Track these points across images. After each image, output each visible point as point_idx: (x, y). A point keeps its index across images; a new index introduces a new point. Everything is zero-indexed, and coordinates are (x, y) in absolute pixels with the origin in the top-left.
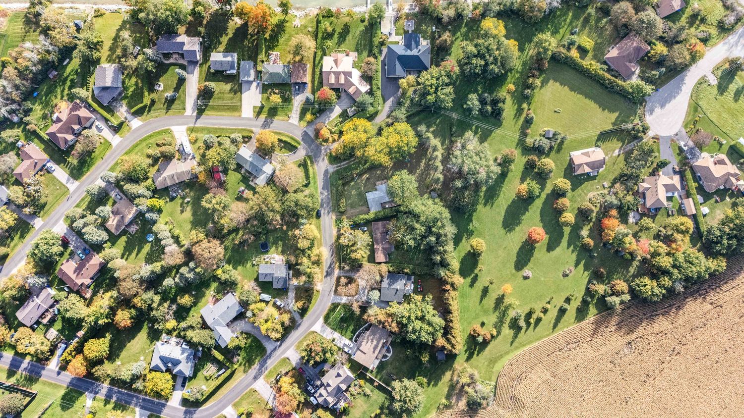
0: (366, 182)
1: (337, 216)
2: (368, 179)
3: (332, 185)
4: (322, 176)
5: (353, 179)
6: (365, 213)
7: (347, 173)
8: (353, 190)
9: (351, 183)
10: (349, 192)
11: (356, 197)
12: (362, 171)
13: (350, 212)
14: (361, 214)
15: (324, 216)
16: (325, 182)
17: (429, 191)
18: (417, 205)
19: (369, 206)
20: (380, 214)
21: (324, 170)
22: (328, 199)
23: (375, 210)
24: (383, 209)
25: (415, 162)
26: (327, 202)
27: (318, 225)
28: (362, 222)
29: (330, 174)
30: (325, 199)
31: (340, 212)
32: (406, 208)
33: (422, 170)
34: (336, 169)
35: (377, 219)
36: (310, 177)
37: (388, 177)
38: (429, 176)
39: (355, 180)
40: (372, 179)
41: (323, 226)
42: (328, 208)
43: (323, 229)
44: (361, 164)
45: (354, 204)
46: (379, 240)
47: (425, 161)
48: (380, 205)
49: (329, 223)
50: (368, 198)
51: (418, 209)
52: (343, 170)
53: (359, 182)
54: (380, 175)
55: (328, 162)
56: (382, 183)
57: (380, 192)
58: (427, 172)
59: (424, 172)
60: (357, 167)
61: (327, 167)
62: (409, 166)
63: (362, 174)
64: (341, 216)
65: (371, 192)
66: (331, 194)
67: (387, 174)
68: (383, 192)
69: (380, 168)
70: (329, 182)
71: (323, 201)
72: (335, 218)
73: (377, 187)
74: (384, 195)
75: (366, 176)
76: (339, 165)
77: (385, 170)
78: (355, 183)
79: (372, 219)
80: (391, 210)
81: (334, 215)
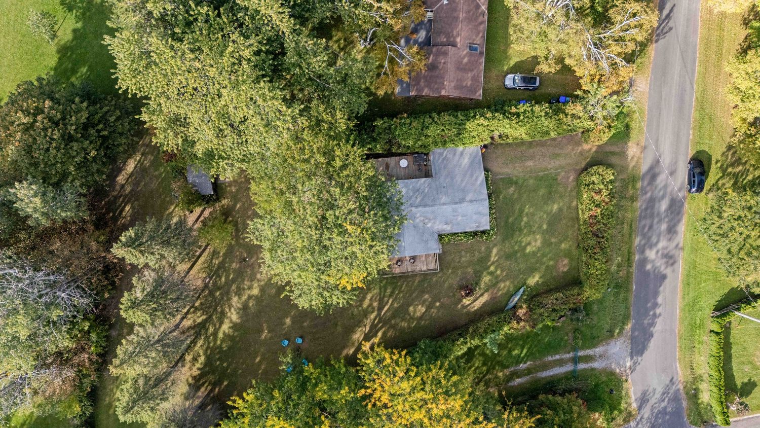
0: (478, 276)
1: (623, 154)
2: (469, 290)
3: (621, 286)
4: (657, 329)
5: (534, 298)
6: (507, 144)
7: (554, 328)
8: (533, 252)
9: (543, 282)
10: (556, 245)
11: (526, 223)
12: (488, 328)
13: (562, 161)
14: (523, 143)
15: (675, 163)
16: (649, 305)
17: (225, 202)
18: (266, 126)
19: (482, 176)
20: (443, 130)
21: (647, 354)
22: (646, 229)
23: (462, 153)
24: (425, 152)
25: (263, 331)
26: (652, 216)
27: (707, 126)
28: (525, 108)
29: (625, 332)
30: (658, 231)
31: (609, 166)
32: (323, 121)
33: (239, 293)
34: (597, 350)
35: (457, 111)
36: (711, 331)
37: (384, 282)
38: (211, 262)
39: (522, 290)
40: (450, 287)
41: (689, 117)
42: (652, 193)
43: (690, 105)
44: (488, 355)
45: (542, 192)
46: (464, 15)
47: (220, 327)
48: (435, 170)
49: (658, 126)
50: (484, 207)
51: (260, 102)
52: (566, 341)
53: (508, 283)
54: (417, 297)
55: (625, 385)
56: (412, 261)
57: (429, 225)
58: (220, 280)
59: (233, 281)
60: (506, 348)
61: (635, 363)
62: (288, 321)
63: (492, 313)
64: (609, 149)
65: (468, 230)
66: (630, 247)
67: (384, 296)
68: (418, 220)
69: (409, 327)
70: (632, 299)
71: (672, 223)
72: (630, 144)
73: (435, 249)
74: (414, 209)
75: (474, 301)
76: (581, 366)
77: (393, 313)
78: (526, 280)
79: (482, 115)
80: (390, 141)
81: (633, 158)
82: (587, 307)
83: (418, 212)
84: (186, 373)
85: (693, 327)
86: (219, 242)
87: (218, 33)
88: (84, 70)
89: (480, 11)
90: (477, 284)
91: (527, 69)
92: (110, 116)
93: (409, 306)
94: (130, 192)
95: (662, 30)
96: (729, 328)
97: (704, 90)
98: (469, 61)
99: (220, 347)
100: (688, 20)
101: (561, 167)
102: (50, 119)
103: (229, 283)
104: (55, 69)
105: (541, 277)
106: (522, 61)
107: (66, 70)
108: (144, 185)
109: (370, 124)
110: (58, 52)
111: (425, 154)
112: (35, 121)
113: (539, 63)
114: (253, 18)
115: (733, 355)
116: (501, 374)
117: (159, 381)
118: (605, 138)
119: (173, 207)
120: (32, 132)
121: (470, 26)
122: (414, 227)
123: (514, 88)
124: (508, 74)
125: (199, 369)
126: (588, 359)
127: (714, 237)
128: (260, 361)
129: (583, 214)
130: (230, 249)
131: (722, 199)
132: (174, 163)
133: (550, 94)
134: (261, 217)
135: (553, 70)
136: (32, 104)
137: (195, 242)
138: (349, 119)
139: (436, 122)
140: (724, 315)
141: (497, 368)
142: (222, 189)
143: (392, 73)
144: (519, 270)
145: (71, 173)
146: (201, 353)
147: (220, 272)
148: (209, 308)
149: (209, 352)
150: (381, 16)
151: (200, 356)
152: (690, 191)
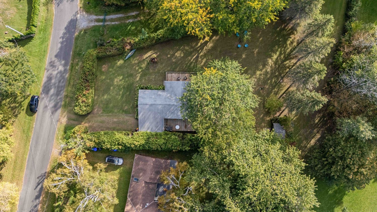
0: (147, 68)
1: (69, 119)
2: (152, 61)
3: (78, 54)
4: (62, 31)
5: (121, 54)
6: (125, 131)
7: (113, 37)
8: (119, 76)
9: (116, 61)
10: (107, 78)
11: (121, 91)
12: (146, 41)
13: (100, 119)
14: (118, 130)
15: (44, 112)
16: (65, 43)
17: (268, 119)
18: (244, 153)
19: (139, 117)
20: (156, 141)
21: (69, 19)
22: (62, 81)
23: (148, 129)
24: (166, 132)
25: (257, 53)
26: (58, 87)
27: (26, 128)
28: (115, 147)
29: (78, 32)
30: (57, 79)
31: (77, 114)
32: (215, 152)
33: (267, 73)
34: (93, 24)
35: (148, 150)
36: (36, 27)
37: (194, 70)
38: (278, 90)
39: (127, 58)
40: (162, 64)
41: (34, 134)
42: (57, 99)
43: (33, 139)
44: (147, 28)
45: (111, 105)
46: (139, 197)
47: (278, 57)
48: (162, 122)
49: (50, 131)
50: (140, 101)
51: (246, 165)
52: (108, 31)
53: (133, 62)
54: (179, 61)
55: (82, 5)
56: (179, 79)
57: (169, 95)
58: (275, 80)
59: (268, 79)
60: (138, 31)
61: (75, 16)
62: (244, 56)
63: (143, 48)
64: (75, 123)
65: (150, 91)
66: (71, 73)
67: (195, 63)
68: (174, 98)
69: (184, 46)
70: (73, 47)
71: (49, 82)
72: (65, 123)
73: (167, 83)
74: (175, 104)
75: (151, 55)
76: (102, 17)
77: (191, 54)
78: (124, 63)
79: (136, 146)
80: (183, 139)
81: (64, 117)
82: (95, 46)
83: (173, 102)
84: (297, 36)
85: (44, 30)
86: (273, 99)
87: (262, 201)
88: (330, 192)
89: (131, 198)
90: (148, 64)
91: (111, 167)
92: (320, 167)
93: (183, 57)
94: (315, 129)
95: (42, 178)
96: (27, 28)
97: (25, 145)
98: (139, 174)
99: (279, 47)
100: (29, 181)
101: (100, 116)
102: (350, 169)
103: (271, 78)
104: (345, 194)
105: (117, 63)
106: (113, 171)
107: (339, 193)
108: (307, 131)
109: (192, 149)
110: (342, 203)
111: (166, 130)
112: (358, 169)
113: (105, 169)
114: (244, 207)
115: (26, 14)
116: (142, 18)
117: (311, 34)
118: (77, 128)
119: (294, 119)
120: (360, 163)
121: (137, 191)
122: (176, 95)
123: (119, 158)
124: (121, 165)
125: (291, 38)
126: (98, 21)
127: (29, 73)
128: (260, 38)
129: (92, 92)
130: (268, 95)
131: (23, 91)
132: (291, 140)
133: (101, 153)
134: (251, 108)
135: (98, 164)
136: (358, 177)
137: (285, 100)
138: (202, 151)
139: (159, 145)
140: (28, 34)
141: (143, 21)
142: (269, 125)
143: (178, 172)
144: (127, 68)
145: (343, 141)
146: (288, 46)
147: (274, 84)
148: (282, 67)
149: (285, 46)
150: (181, 200)
151: (289, 44)
152: (38, 97)
